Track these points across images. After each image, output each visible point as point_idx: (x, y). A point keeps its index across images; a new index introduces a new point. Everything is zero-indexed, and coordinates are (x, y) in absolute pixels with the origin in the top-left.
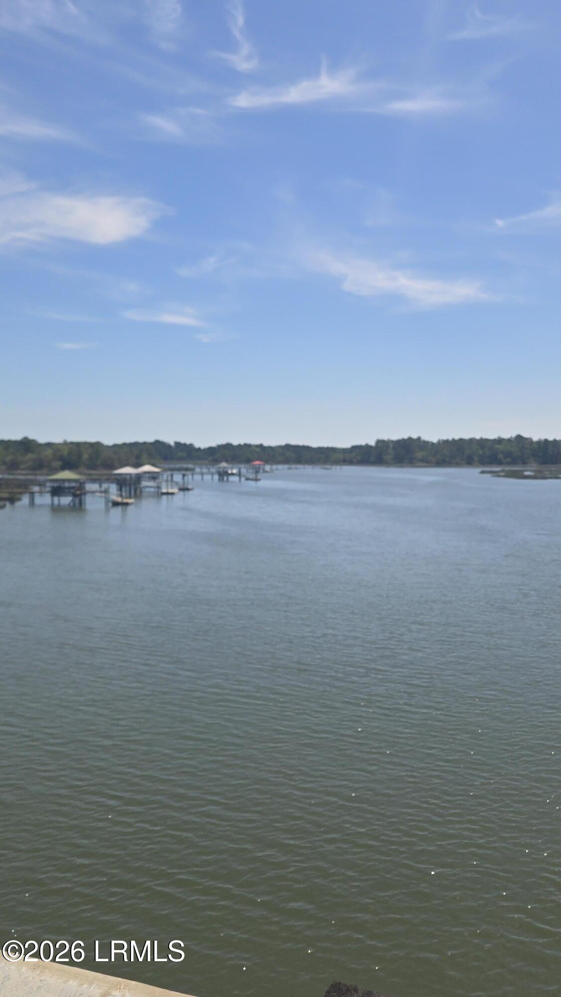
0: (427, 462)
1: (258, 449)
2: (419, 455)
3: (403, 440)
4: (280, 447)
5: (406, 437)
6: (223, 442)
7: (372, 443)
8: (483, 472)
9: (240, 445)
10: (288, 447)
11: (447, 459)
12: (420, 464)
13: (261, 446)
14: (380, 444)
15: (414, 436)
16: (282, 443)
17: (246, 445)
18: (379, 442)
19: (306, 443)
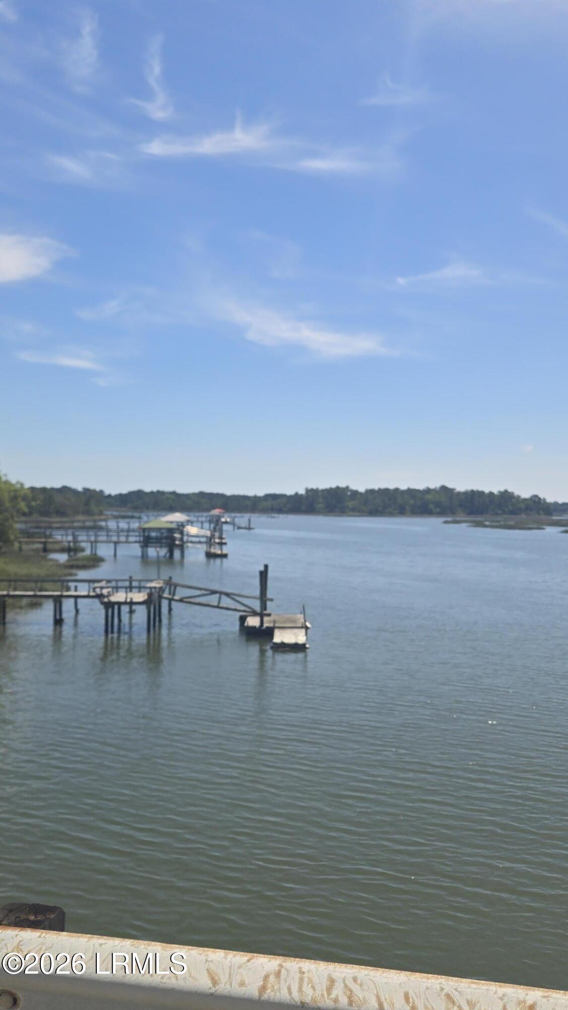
0: (359, 511)
1: (172, 497)
2: (351, 504)
3: (331, 489)
4: (194, 494)
5: (334, 486)
6: (134, 488)
7: (302, 492)
8: (446, 522)
9: (152, 493)
10: (202, 494)
11: (380, 509)
12: (352, 513)
13: (174, 493)
14: (310, 493)
15: (343, 485)
16: (196, 490)
17: (158, 492)
18: (308, 491)
19: (220, 491)
